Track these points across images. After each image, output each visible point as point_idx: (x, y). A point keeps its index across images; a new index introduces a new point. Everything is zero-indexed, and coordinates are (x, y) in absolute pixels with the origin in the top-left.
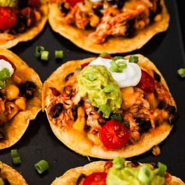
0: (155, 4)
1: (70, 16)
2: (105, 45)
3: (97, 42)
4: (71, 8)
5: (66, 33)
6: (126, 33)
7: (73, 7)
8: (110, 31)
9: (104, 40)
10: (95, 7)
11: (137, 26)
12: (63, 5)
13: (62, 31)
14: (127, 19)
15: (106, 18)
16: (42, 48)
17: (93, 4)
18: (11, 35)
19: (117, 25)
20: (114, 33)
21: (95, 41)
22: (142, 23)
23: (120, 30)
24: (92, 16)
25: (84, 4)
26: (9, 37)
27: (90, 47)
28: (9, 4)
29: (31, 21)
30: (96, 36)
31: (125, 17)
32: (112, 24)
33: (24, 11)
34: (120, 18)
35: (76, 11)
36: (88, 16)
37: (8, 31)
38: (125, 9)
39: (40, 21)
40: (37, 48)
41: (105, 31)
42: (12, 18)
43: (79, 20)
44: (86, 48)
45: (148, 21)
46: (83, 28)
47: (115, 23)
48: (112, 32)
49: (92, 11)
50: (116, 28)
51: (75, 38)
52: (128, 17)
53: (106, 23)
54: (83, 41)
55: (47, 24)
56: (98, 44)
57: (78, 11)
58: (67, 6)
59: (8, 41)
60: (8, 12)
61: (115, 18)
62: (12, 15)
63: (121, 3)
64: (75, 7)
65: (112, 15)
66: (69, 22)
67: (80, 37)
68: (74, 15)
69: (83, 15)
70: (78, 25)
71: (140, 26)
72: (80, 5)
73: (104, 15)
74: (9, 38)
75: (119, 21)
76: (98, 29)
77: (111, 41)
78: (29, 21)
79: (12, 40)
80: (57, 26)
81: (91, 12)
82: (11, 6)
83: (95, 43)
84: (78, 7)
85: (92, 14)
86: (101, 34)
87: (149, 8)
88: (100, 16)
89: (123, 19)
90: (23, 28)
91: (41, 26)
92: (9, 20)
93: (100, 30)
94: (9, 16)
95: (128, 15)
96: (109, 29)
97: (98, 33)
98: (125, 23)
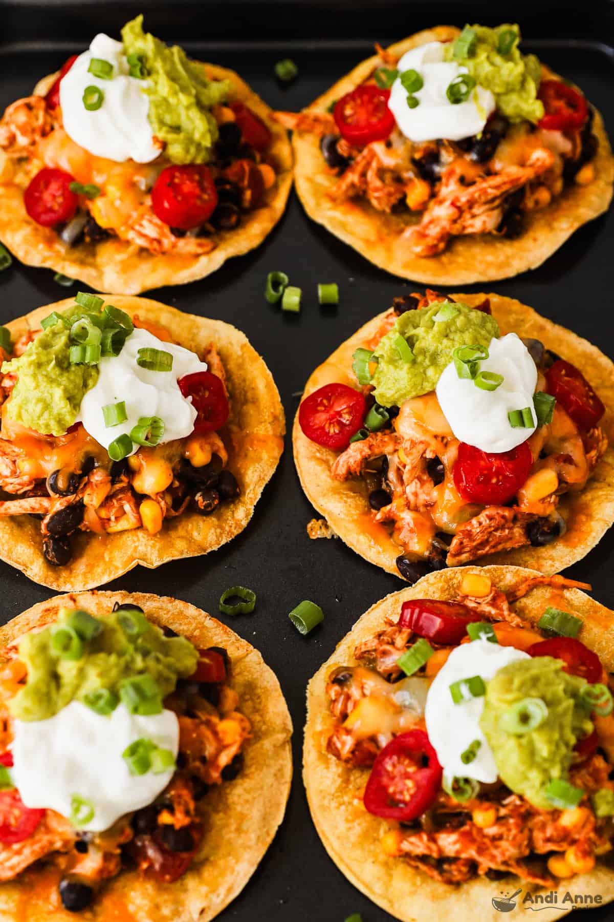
0: (578, 141)
1: (352, 177)
2: (444, 259)
3: (424, 254)
4: (354, 153)
5: (343, 226)
6: (499, 228)
7: (360, 151)
8: (458, 226)
9: (442, 246)
10: (417, 156)
11: (530, 204)
12: (332, 147)
13: (332, 220)
14: (502, 194)
15: (449, 189)
16: (283, 276)
17: (413, 148)
18: (204, 241)
19: (476, 210)
20: (469, 231)
21: (418, 249)
22: (544, 196)
23: (484, 222)
24: (410, 180)
25: (389, 145)
26: (200, 245)
27: (406, 266)
28: (194, 158)
29: (253, 194)
30: (423, 236)
31: (497, 187)
32: (465, 208)
33: (231, 172)
34: (484, 191)
35: (369, 164)
36: (399, 180)
37: (196, 230)
38: (497, 165)
39: (276, 187)
40: (270, 276)
41: (445, 224)
42: (206, 197)
43: (376, 190)
44: (396, 268)
45: (559, 185)
46: (388, 210)
47: (471, 204)
48: (464, 228)
49: (410, 166)
50: (474, 216)
51: (367, 242)
52: (505, 188)
53: (448, 203)
54: (389, 250)
55: (293, 197)
56: (426, 257)
57: (374, 165)
58: (343, 148)
59: (197, 256)
60: (192, 181)
61: (471, 189)
62: (203, 190)
63: (489, 149)
64: (365, 152)
65: (464, 182)
66: (351, 193)
67: (381, 239)
68: (363, 175)
69: (388, 177)
70: (375, 203)
71: (537, 202)
72: (378, 147)
73: (444, 180)
74: (200, 250)
75: (483, 199)
76: (426, 218)
77: (460, 248)
78: (248, 194)
79: (207, 253)
80: (318, 205)
81: (407, 170)
82: (199, 161)
83: (419, 257)
84: (373, 155)
85: (409, 175)
86: (434, 231)
87: (563, 155)
88: (432, 180)
89: (492, 192)
90: (234, 219)
91: (280, 203)
92: (198, 202)
93: (431, 222)
94: (197, 191)
95: (505, 183)
96: (454, 221)
97: (426, 227)
98: (497, 202)
